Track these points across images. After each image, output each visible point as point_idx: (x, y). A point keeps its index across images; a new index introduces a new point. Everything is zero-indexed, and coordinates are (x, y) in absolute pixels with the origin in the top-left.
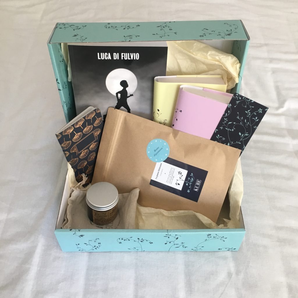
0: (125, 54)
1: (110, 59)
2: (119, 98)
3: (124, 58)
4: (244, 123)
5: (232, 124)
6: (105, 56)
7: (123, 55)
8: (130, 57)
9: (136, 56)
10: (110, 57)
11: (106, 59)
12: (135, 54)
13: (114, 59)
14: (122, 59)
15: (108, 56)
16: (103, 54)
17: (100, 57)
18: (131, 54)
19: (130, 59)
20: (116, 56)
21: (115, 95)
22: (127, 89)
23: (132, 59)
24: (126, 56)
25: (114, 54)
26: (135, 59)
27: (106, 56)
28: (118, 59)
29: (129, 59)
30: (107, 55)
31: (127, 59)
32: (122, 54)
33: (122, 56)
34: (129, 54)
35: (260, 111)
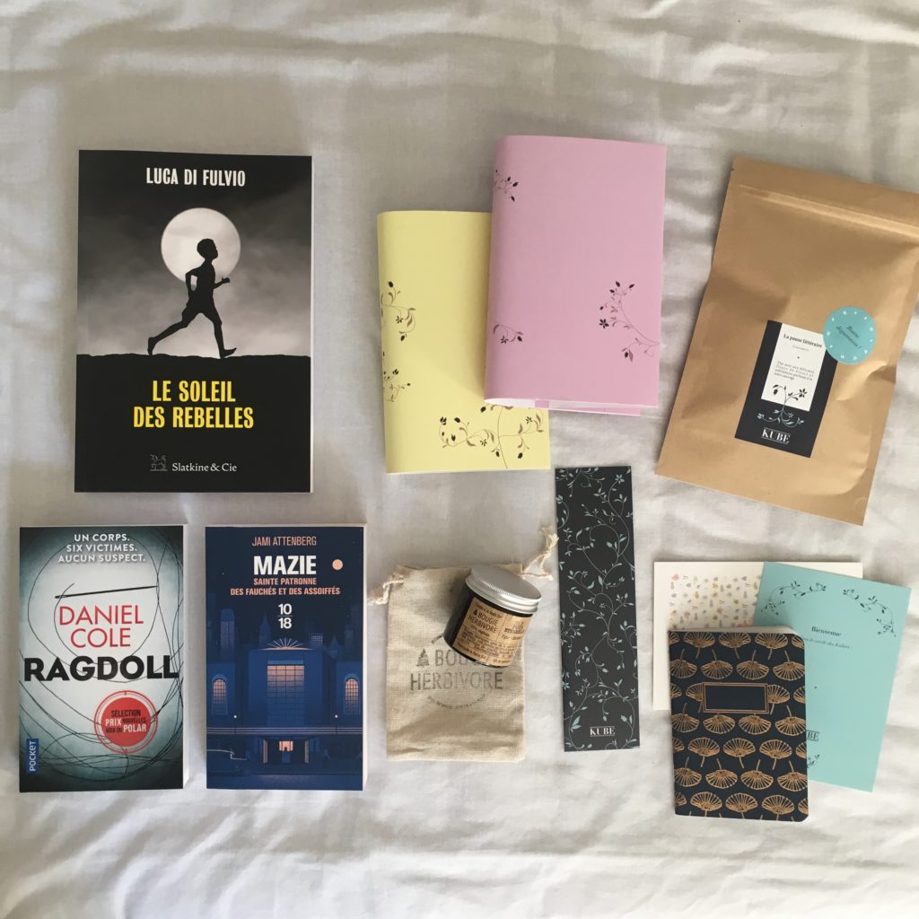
0: (212, 172)
1: (177, 183)
2: (194, 289)
3: (208, 181)
4: (605, 519)
5: (585, 533)
6: (163, 176)
7: (208, 174)
8: (224, 181)
9: (239, 178)
10: (175, 180)
11: (165, 182)
12: (235, 172)
13: (186, 183)
14: (205, 183)
15: (170, 176)
16: (160, 170)
17: (152, 178)
18: (226, 172)
19: (224, 184)
20: (190, 177)
21: (183, 279)
22: (214, 263)
23: (228, 184)
24: (214, 178)
25: (186, 171)
26: (235, 184)
27: (167, 176)
28: (195, 183)
29: (221, 184)
30: (169, 173)
31: (215, 184)
32: (205, 172)
33: (205, 178)
34: (220, 172)
35: (620, 479)
